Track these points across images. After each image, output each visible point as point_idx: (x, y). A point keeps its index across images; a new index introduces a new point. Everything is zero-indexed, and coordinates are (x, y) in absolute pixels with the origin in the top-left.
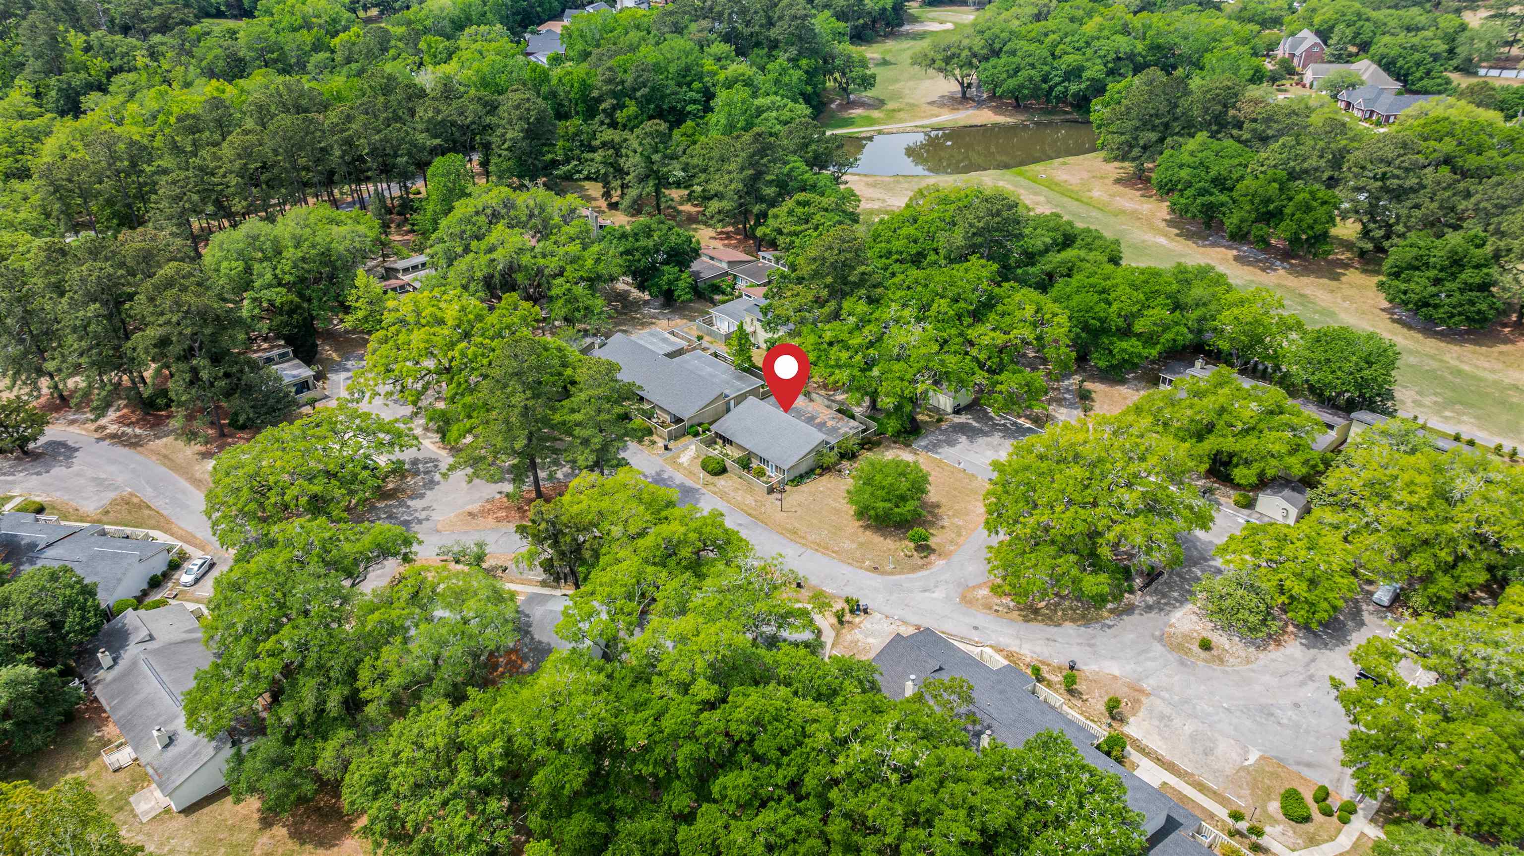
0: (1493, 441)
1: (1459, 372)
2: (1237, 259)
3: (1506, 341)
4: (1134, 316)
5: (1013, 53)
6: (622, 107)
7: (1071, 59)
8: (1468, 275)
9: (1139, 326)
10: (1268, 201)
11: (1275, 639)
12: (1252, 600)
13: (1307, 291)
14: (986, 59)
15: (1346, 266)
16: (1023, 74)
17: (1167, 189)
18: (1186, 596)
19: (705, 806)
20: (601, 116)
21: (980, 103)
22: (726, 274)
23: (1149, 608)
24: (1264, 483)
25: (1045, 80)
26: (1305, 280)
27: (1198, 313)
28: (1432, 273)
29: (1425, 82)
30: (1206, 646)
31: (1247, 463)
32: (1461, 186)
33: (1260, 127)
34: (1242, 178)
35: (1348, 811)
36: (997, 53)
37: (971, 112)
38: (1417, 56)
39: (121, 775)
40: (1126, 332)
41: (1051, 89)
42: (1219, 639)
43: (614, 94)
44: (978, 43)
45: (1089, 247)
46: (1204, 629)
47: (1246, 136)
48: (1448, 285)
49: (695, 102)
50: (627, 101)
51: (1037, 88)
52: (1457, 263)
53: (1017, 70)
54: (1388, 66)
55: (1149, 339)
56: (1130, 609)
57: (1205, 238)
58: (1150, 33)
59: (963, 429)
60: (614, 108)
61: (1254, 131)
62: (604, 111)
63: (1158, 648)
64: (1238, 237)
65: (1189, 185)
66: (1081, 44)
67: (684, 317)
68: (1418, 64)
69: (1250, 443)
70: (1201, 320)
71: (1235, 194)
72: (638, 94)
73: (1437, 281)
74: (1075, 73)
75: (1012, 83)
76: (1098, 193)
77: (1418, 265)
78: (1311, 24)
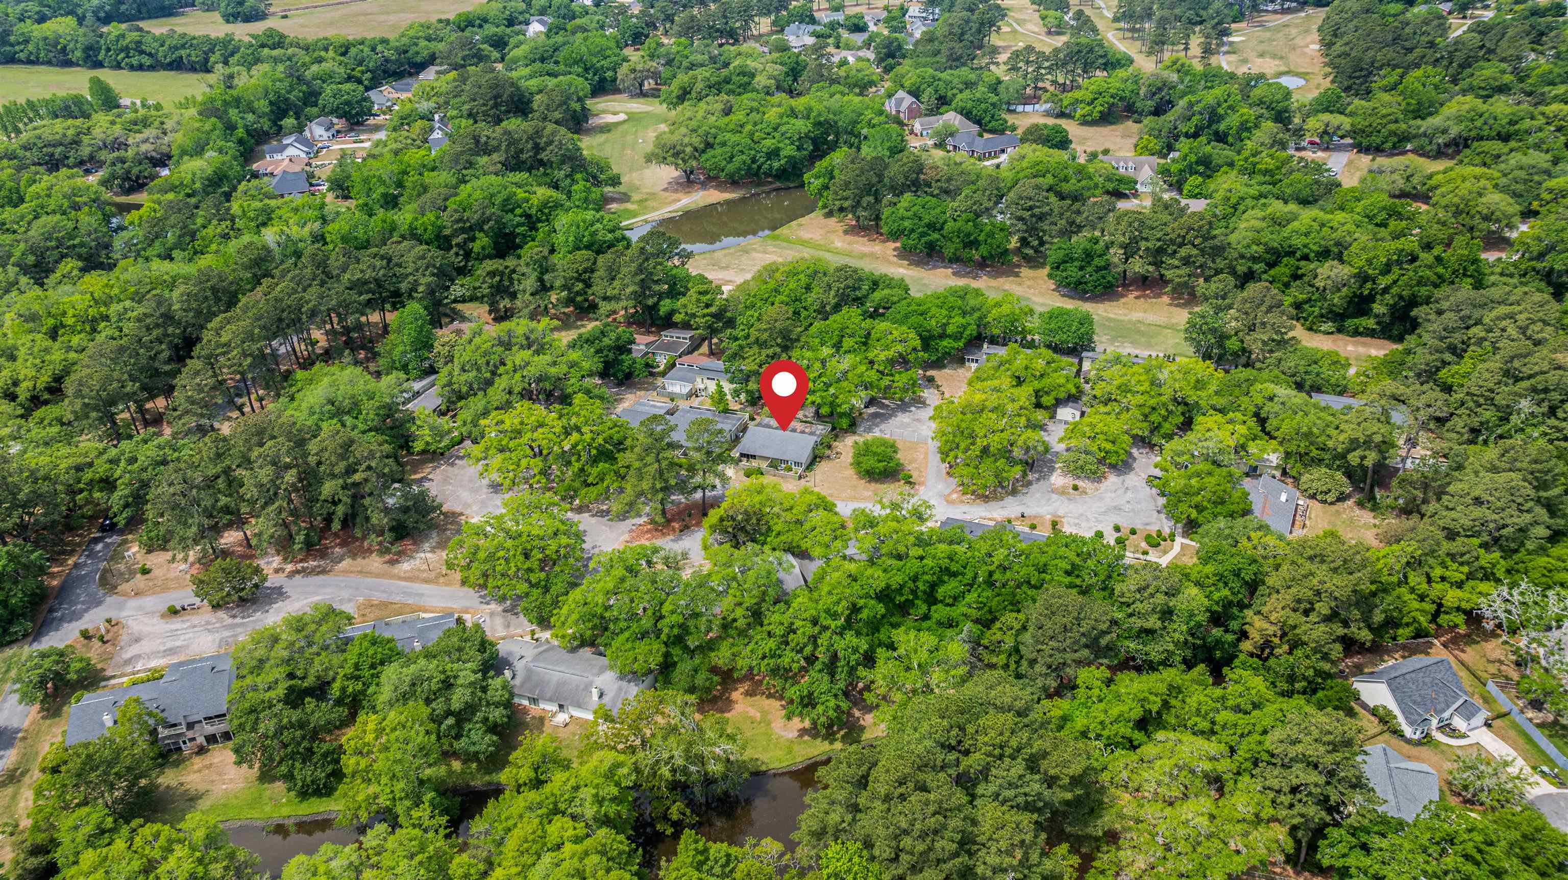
0: (1146, 353)
1: (1109, 319)
2: (954, 274)
3: (1123, 296)
4: (945, 325)
5: (724, 144)
6: (473, 239)
7: (769, 143)
8: (1097, 262)
9: (950, 330)
10: (969, 235)
11: (1104, 476)
12: (1090, 458)
13: (1007, 287)
14: (704, 151)
15: (1019, 266)
16: (738, 159)
17: (895, 235)
18: (1052, 469)
19: (933, 608)
20: (455, 249)
21: (704, 185)
22: (647, 353)
23: (1038, 480)
24: (1059, 402)
25: (754, 161)
26: (1001, 280)
27: (976, 315)
28: (1076, 264)
29: (993, 123)
30: (1076, 488)
31: (1047, 393)
32: (1074, 207)
33: (945, 185)
34: (945, 222)
35: (1172, 537)
36: (709, 146)
37: (702, 193)
38: (983, 106)
39: (570, 727)
40: (943, 336)
41: (759, 167)
42: (1080, 483)
43: (463, 230)
44: (696, 140)
45: (889, 286)
46: (1069, 481)
47: (936, 192)
48: (1089, 269)
49: (522, 225)
50: (478, 234)
51: (749, 168)
52: (1089, 256)
53: (732, 157)
54: (967, 114)
55: (957, 337)
56: (1030, 483)
57: (927, 264)
58: (813, 114)
59: (875, 415)
60: (465, 241)
61: (941, 188)
62: (457, 245)
63: (1054, 496)
64: (955, 259)
65: (913, 231)
66: (769, 130)
67: (640, 389)
68: (985, 111)
69: (1046, 381)
70: (980, 318)
71: (944, 232)
72: (486, 227)
73: (1081, 268)
74: (773, 154)
75: (730, 168)
76: (838, 244)
77: (1068, 259)
78: (902, 86)
